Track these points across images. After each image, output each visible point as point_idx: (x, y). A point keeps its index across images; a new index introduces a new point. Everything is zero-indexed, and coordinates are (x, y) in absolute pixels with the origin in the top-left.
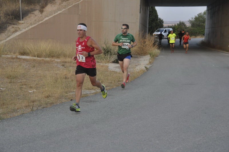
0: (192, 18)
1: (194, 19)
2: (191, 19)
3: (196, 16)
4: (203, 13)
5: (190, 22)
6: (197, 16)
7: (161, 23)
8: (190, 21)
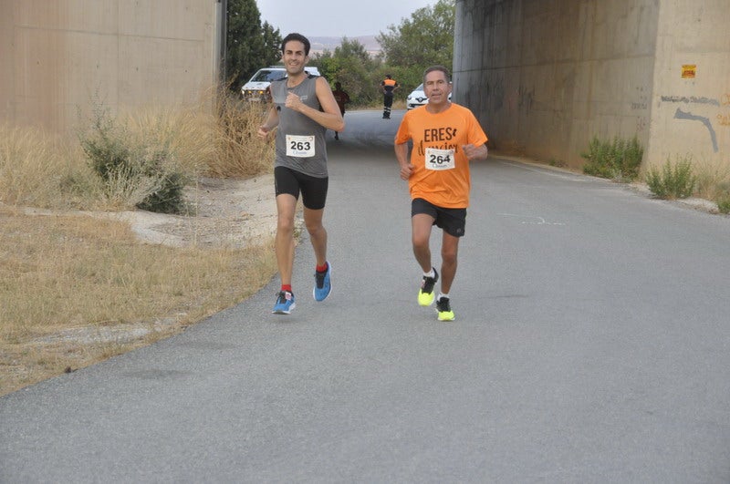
0: (393, 29)
1: (398, 31)
2: (387, 32)
3: (407, 21)
4: (432, 7)
5: (385, 40)
6: (411, 21)
7: (270, 43)
8: (384, 37)
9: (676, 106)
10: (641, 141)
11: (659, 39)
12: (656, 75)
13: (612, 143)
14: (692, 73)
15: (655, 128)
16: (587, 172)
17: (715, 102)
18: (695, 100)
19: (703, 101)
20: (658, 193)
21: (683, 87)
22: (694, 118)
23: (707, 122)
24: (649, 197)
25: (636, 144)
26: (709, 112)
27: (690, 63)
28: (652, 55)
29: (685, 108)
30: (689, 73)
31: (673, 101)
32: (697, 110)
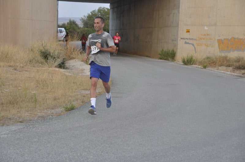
0: (85, 16)
2: (83, 17)
3: (89, 14)
4: (97, 10)
5: (83, 20)
6: (91, 14)
9: (185, 40)
10: (175, 50)
11: (180, 22)
12: (179, 32)
13: (167, 51)
14: (189, 32)
15: (179, 46)
16: (161, 59)
17: (195, 40)
18: (190, 39)
19: (192, 39)
20: (185, 64)
21: (187, 35)
22: (190, 44)
23: (193, 45)
24: (182, 65)
25: (173, 51)
26: (194, 42)
27: (188, 29)
28: (178, 26)
29: (187, 41)
30: (188, 31)
31: (184, 39)
32: (191, 42)
